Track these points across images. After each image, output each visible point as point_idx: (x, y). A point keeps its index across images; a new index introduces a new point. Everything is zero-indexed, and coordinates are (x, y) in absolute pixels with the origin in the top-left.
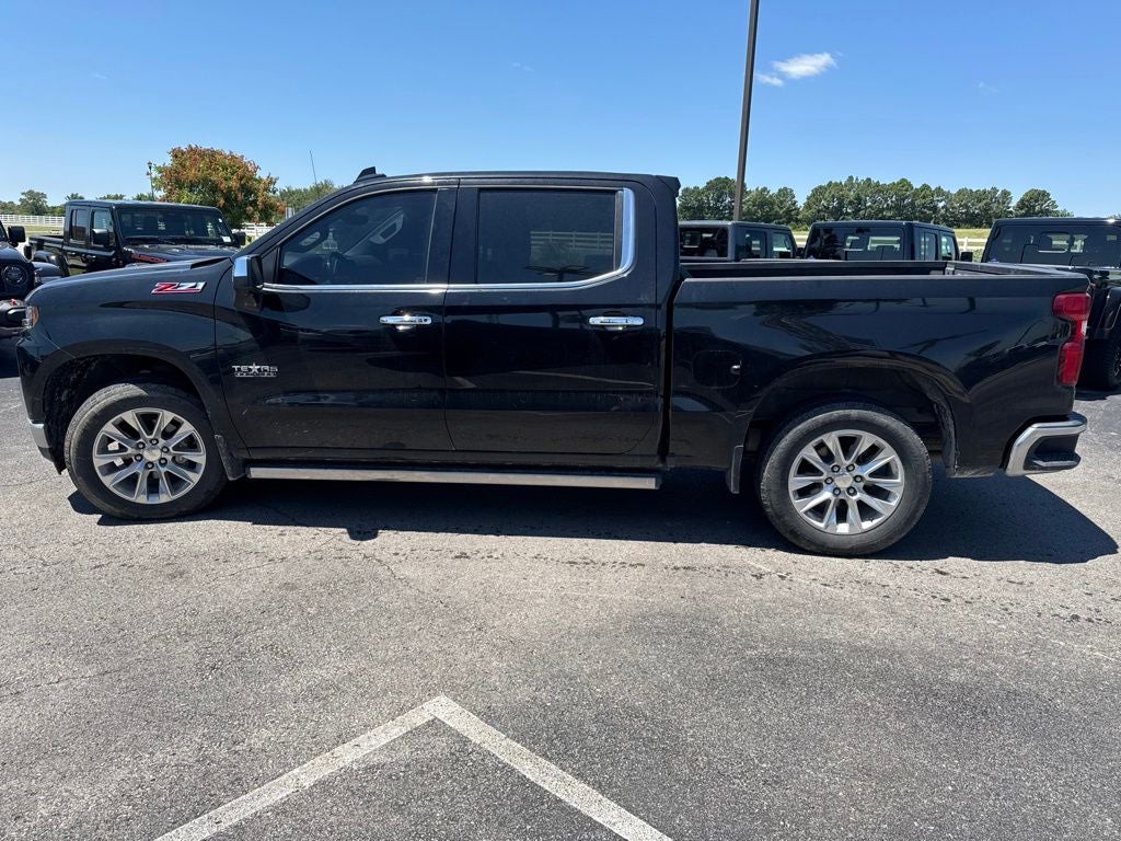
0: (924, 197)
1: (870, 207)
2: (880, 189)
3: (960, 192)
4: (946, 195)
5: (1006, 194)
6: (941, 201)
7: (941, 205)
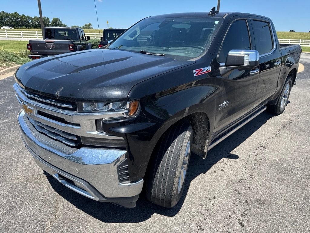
0: (24, 19)
1: (7, 21)
2: (8, 15)
3: (35, 18)
4: (31, 18)
5: (48, 19)
6: (30, 20)
7: (30, 21)
